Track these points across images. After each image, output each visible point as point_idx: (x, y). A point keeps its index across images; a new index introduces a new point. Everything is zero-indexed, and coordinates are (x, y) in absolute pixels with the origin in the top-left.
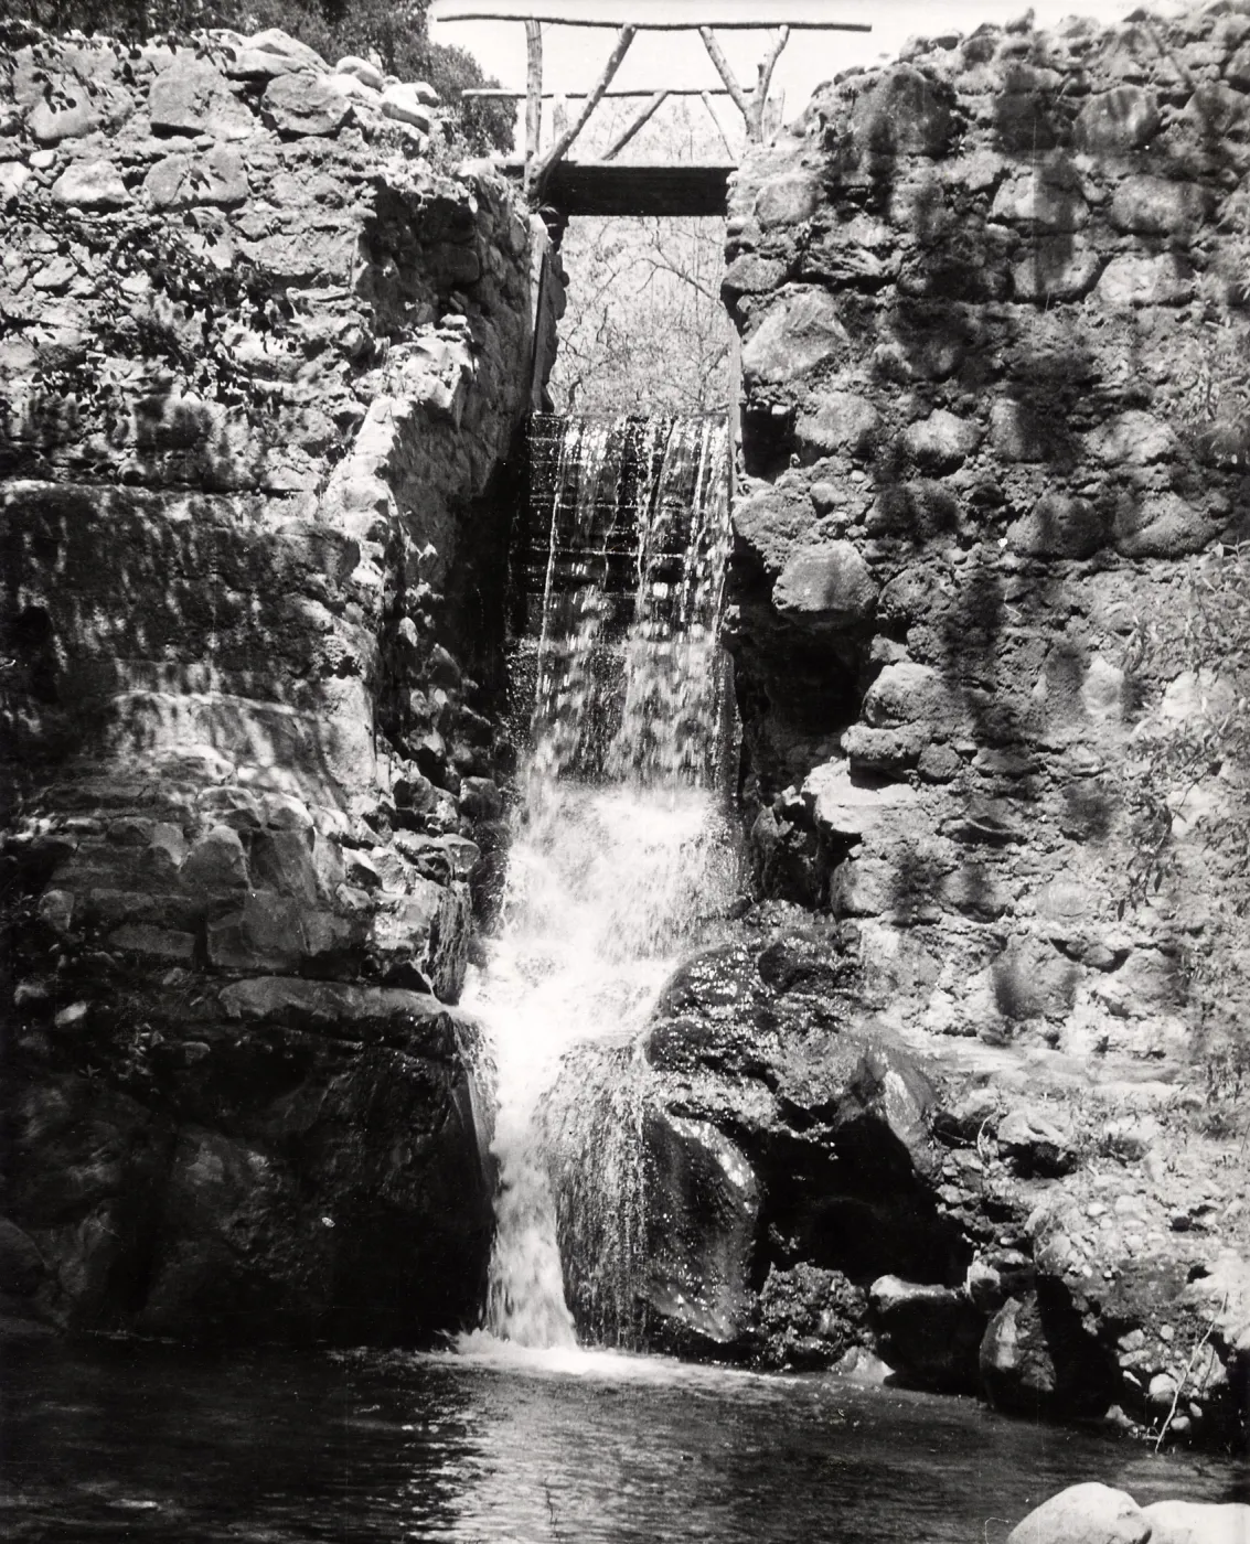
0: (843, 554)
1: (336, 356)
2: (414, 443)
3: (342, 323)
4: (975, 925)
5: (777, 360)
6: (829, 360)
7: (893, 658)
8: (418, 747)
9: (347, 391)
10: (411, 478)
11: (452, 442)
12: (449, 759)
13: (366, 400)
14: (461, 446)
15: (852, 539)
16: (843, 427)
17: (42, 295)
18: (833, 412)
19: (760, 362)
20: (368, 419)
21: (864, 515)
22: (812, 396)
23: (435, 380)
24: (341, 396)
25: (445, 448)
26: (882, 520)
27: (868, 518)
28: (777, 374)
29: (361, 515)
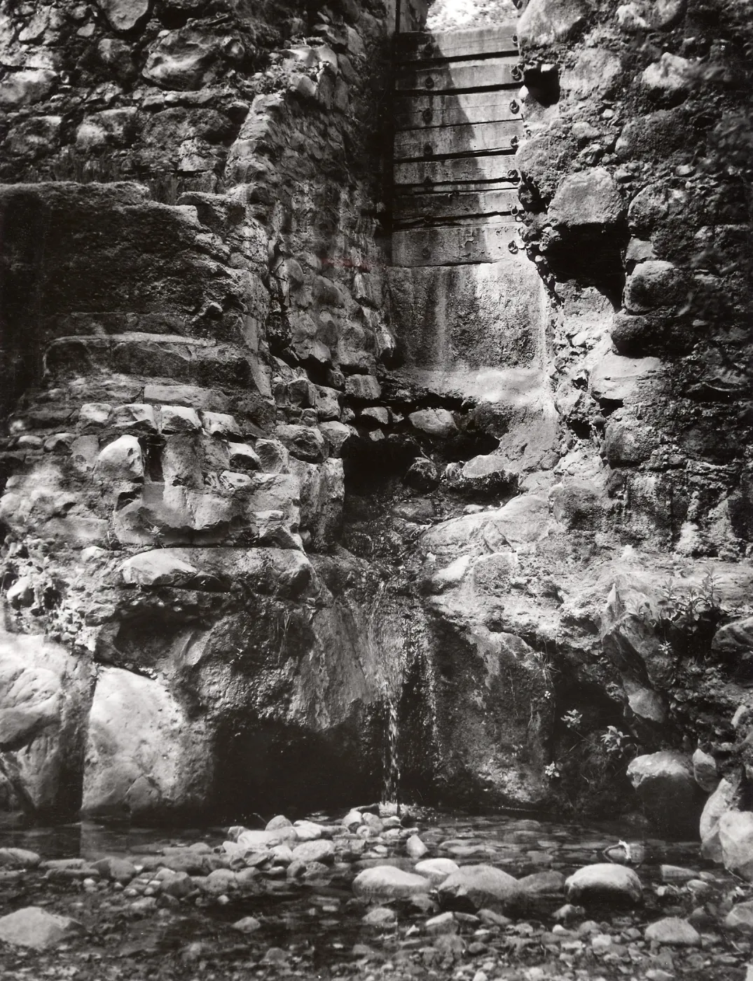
0: (598, 178)
1: (224, 66)
2: (289, 125)
3: (227, 40)
4: (713, 467)
5: (542, 28)
6: (581, 22)
7: (642, 257)
8: (304, 356)
9: (234, 91)
10: (288, 152)
11: (323, 122)
12: (334, 364)
13: (249, 97)
14: (331, 124)
15: (606, 164)
16: (594, 75)
17: (25, 47)
18: (586, 65)
19: (529, 31)
20: (252, 111)
21: (614, 144)
22: (570, 53)
23: (301, 76)
24: (230, 95)
25: (317, 127)
26: (629, 147)
27: (617, 147)
28: (543, 39)
29: (246, 185)
